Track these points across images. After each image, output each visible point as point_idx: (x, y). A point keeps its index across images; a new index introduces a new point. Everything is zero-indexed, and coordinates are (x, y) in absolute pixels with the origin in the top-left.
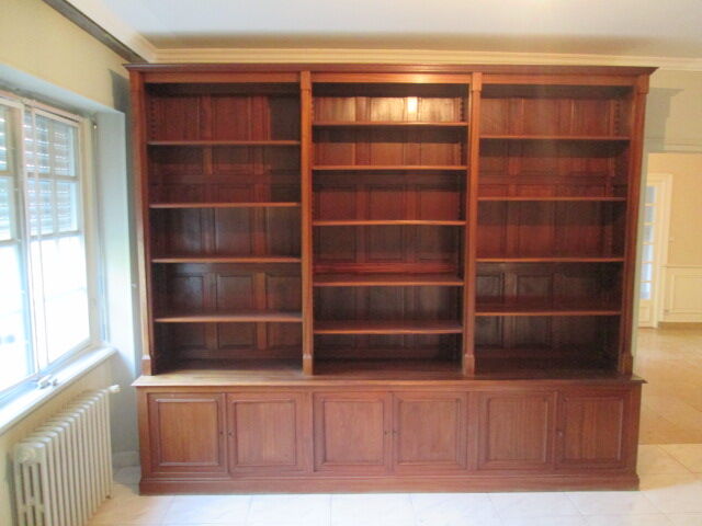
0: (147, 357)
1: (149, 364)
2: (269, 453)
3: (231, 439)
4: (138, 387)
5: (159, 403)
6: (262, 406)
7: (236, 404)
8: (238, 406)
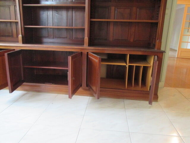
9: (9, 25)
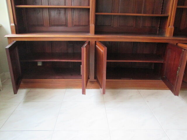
0: (13, 25)
4: (8, 38)
9: (62, 12)
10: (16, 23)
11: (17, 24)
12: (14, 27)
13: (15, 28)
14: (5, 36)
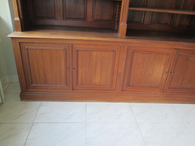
0: (17, 19)
1: (19, 24)
2: (97, 80)
3: (75, 71)
4: (12, 38)
5: (27, 49)
6: (94, 53)
7: (78, 51)
8: (79, 52)
10: (21, 17)
11: (23, 17)
12: (20, 22)
13: (20, 24)
14: (8, 36)
